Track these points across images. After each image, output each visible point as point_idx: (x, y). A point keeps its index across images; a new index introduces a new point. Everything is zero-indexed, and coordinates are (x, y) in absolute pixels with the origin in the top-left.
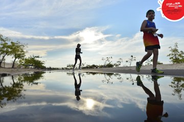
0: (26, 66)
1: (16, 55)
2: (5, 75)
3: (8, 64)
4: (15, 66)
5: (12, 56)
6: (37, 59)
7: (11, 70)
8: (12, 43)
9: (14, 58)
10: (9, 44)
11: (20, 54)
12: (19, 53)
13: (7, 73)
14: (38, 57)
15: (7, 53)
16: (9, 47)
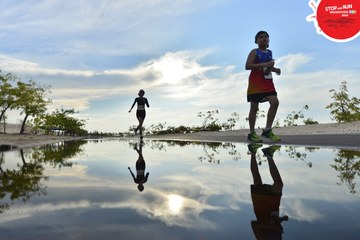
0: (48, 130)
1: (27, 108)
2: (6, 148)
3: (13, 126)
4: (27, 130)
5: (21, 110)
6: (70, 116)
7: (17, 137)
8: (19, 84)
9: (24, 115)
10: (14, 85)
11: (36, 107)
12: (34, 103)
13: (11, 144)
14: (72, 112)
15: (11, 104)
16: (13, 92)
